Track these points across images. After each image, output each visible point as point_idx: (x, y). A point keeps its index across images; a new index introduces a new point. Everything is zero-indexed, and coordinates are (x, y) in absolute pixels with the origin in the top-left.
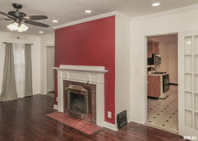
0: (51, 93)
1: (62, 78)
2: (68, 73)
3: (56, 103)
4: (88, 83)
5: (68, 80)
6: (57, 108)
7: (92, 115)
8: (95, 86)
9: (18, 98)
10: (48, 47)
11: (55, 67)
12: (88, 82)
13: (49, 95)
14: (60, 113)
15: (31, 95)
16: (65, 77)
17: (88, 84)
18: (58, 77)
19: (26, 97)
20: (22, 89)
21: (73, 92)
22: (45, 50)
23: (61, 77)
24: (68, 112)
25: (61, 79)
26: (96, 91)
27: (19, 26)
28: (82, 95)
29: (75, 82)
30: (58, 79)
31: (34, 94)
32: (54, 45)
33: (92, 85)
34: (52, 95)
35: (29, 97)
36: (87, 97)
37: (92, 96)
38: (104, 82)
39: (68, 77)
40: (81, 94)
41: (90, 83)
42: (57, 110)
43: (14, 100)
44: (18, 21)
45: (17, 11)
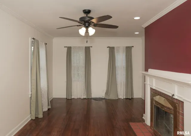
2: (154, 79)
5: (154, 88)
8: (182, 103)
9: (119, 98)
12: (173, 95)
15: (130, 98)
19: (126, 99)
23: (148, 83)
24: (153, 129)
25: (149, 86)
28: (166, 112)
35: (130, 99)
36: (172, 116)
39: (154, 85)
41: (176, 97)
43: (115, 99)
44: (86, 26)
45: (87, 16)
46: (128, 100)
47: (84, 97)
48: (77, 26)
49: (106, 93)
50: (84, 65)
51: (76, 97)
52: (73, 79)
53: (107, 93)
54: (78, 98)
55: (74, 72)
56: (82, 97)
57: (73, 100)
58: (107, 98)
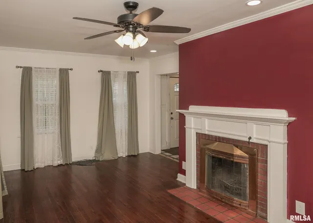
0: (166, 152)
1: (194, 128)
2: (206, 120)
3: (183, 172)
4: (251, 141)
5: (207, 133)
6: (185, 180)
7: (257, 202)
8: (265, 147)
9: (119, 157)
10: (161, 75)
11: (180, 109)
12: (250, 138)
13: (164, 156)
14: (190, 189)
15: (136, 154)
16: (200, 128)
17: (249, 143)
18: (187, 126)
19: (129, 156)
20: (124, 143)
21: (216, 156)
22: (157, 80)
23: (192, 126)
24: (205, 191)
25: (193, 130)
26: (267, 158)
27: (134, 38)
28: (237, 163)
29: (219, 137)
30: (187, 131)
31: (141, 152)
32: (178, 72)
33: (257, 144)
34: (169, 156)
35: (134, 156)
36: (246, 166)
37: (258, 166)
38: (287, 142)
39: (207, 128)
40: (235, 160)
41: (253, 140)
42: (185, 184)
44: (131, 30)
46: (132, 157)
47: (59, 162)
49: (97, 151)
50: (57, 103)
52: (36, 131)
53: (99, 150)
55: (37, 116)
56: (56, 163)
58: (100, 159)
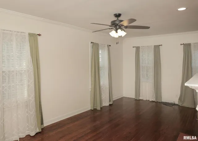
44: (118, 28)
45: (118, 19)
47: (153, 99)
48: (109, 29)
51: (145, 99)
54: (147, 100)
55: (142, 72)
56: (151, 100)
57: (141, 101)
58: (180, 104)
